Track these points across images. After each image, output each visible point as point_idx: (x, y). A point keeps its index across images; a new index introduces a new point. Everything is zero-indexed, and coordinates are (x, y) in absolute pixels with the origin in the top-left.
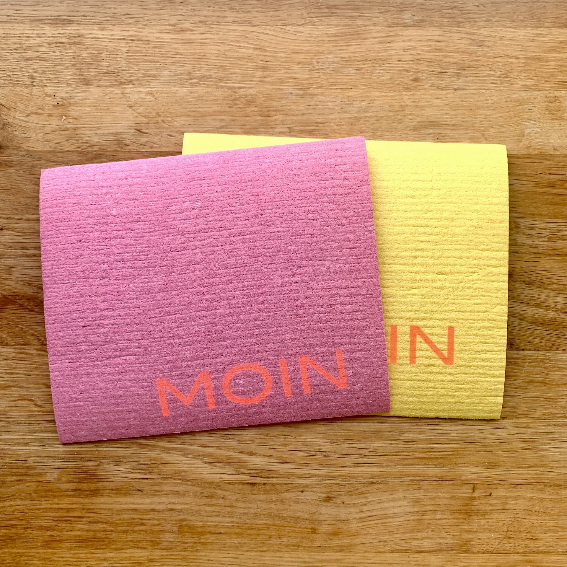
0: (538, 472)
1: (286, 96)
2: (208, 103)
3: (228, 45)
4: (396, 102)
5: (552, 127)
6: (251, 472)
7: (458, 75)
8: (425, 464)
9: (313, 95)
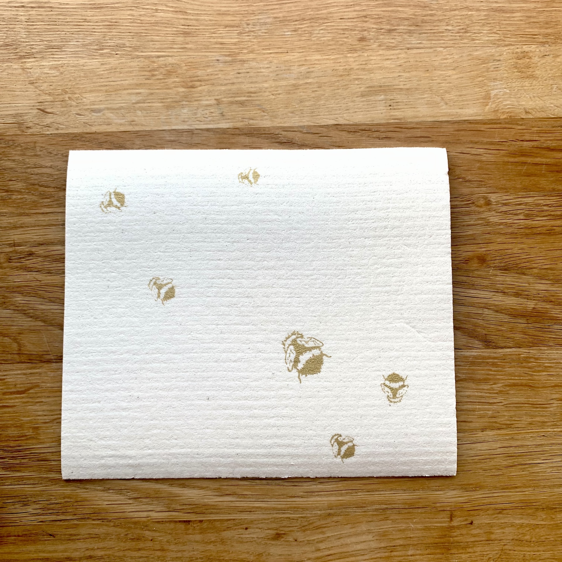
0: (527, 493)
1: (212, 64)
2: (121, 75)
3: (143, 9)
4: (340, 66)
5: (522, 87)
6: (184, 507)
7: (410, 32)
8: (391, 490)
9: (243, 61)
